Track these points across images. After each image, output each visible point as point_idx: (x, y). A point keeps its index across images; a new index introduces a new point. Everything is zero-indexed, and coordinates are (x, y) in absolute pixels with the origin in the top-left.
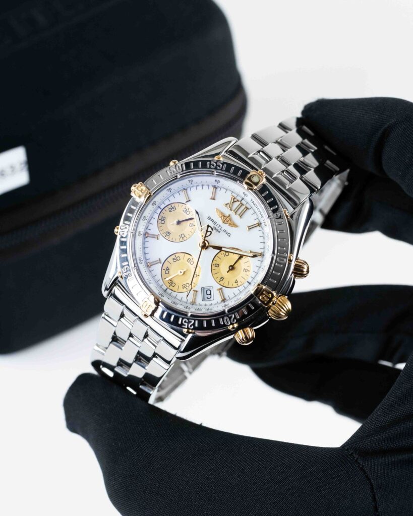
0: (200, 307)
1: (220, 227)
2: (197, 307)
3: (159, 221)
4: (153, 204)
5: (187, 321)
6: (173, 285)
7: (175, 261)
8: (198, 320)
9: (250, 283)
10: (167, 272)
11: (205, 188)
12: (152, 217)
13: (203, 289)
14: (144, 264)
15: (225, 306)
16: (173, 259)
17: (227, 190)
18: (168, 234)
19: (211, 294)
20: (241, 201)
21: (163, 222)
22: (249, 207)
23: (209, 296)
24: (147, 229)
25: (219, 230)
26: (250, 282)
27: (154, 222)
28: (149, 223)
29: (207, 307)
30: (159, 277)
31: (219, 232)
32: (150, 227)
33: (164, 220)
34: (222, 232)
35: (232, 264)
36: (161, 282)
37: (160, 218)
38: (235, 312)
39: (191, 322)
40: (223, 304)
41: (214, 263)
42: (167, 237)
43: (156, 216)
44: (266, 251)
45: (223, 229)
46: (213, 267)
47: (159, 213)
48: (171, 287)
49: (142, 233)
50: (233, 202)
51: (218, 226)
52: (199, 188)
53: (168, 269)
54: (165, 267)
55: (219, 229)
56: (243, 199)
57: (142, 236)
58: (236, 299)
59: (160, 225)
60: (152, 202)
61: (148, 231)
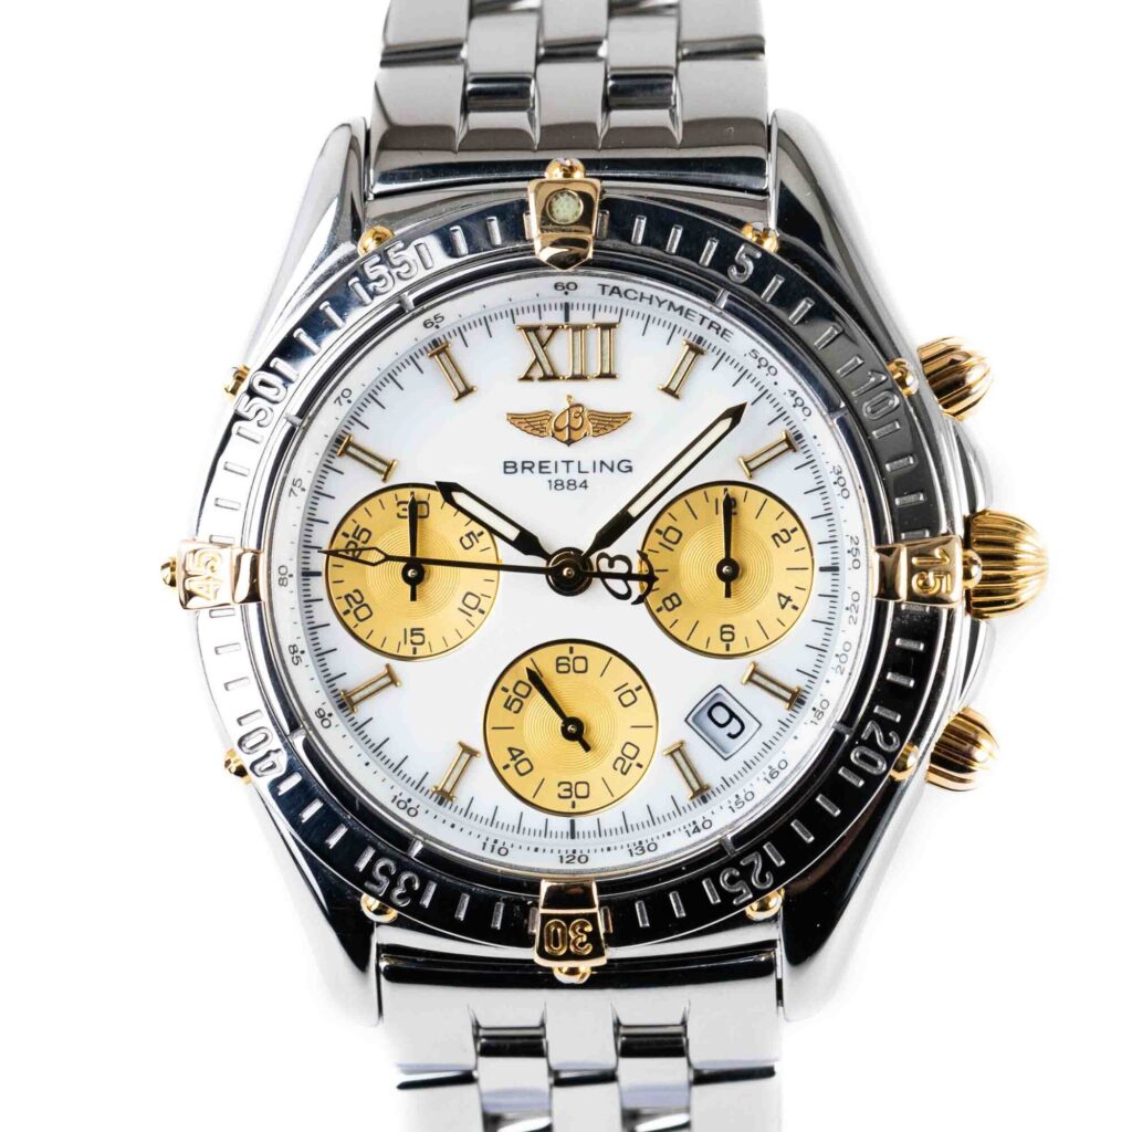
0: (738, 788)
1: (573, 466)
2: (728, 795)
3: (350, 620)
4: (282, 582)
5: (735, 873)
6: (582, 790)
7: (516, 705)
8: (770, 839)
9: (834, 569)
10: (524, 767)
11: (408, 376)
12: (313, 629)
13: (693, 720)
14: (424, 807)
15: (819, 713)
16: (507, 706)
17: (486, 321)
18: (418, 639)
19: (732, 715)
20: (567, 318)
21: (363, 613)
22: (611, 318)
23: (734, 727)
24: (330, 681)
25: (579, 479)
26: (828, 564)
27: (335, 635)
28: (321, 655)
29: (761, 768)
31: (584, 485)
32: (335, 664)
33: (362, 604)
34: (591, 478)
35: (722, 556)
36: (534, 819)
37: (342, 606)
39: (751, 866)
40: (807, 713)
42: (421, 650)
43: (323, 612)
44: (797, 414)
45: (587, 466)
46: (664, 617)
47: (324, 595)
48: (582, 805)
49: (329, 708)
50: (537, 360)
51: (562, 467)
52: (388, 394)
53: (516, 754)
54: (502, 758)
55: (574, 475)
56: (567, 308)
57: (335, 719)
58: (835, 662)
59: (362, 630)
60: (275, 576)
61: (341, 684)
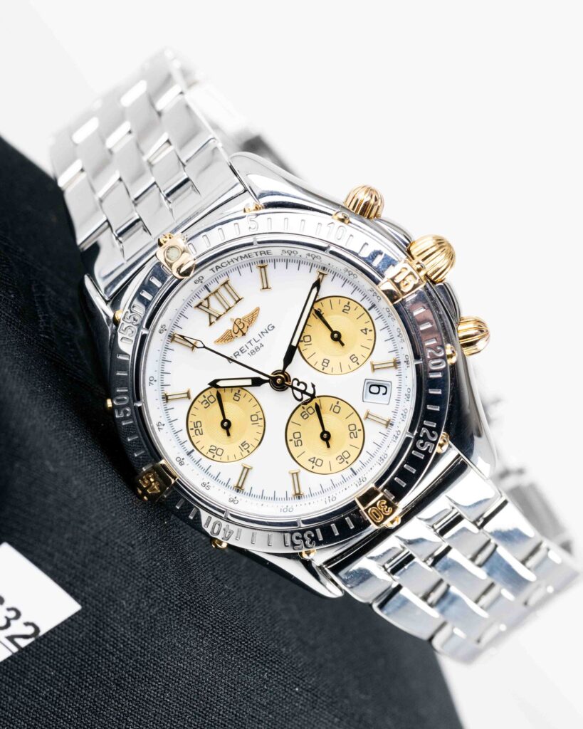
0: (400, 411)
1: (253, 342)
2: (399, 416)
3: (217, 458)
4: (181, 464)
5: (421, 442)
6: (346, 455)
7: (299, 443)
8: (423, 419)
9: (374, 306)
10: (319, 463)
11: (169, 355)
12: (206, 471)
13: (365, 399)
14: (294, 505)
15: (407, 362)
16: (297, 445)
17: (182, 314)
18: (246, 446)
19: (379, 386)
20: (209, 291)
21: (220, 452)
22: (224, 279)
23: (383, 390)
24: (227, 485)
25: (258, 344)
26: (370, 305)
27: (216, 468)
28: (216, 479)
29: (403, 398)
30: (326, 481)
31: (262, 345)
33: (217, 449)
34: (262, 341)
35: (330, 333)
36: (337, 478)
37: (210, 455)
38: (423, 345)
39: (425, 434)
40: (403, 365)
41: (320, 367)
42: (251, 449)
43: (205, 463)
44: (317, 262)
45: (257, 338)
46: (327, 370)
47: (201, 456)
49: (233, 496)
50: (210, 314)
51: (249, 345)
52: (168, 367)
53: (313, 460)
54: (309, 465)
55: (255, 345)
56: (206, 287)
57: (239, 498)
58: (399, 339)
59: (224, 458)
60: (177, 464)
61: (231, 484)
